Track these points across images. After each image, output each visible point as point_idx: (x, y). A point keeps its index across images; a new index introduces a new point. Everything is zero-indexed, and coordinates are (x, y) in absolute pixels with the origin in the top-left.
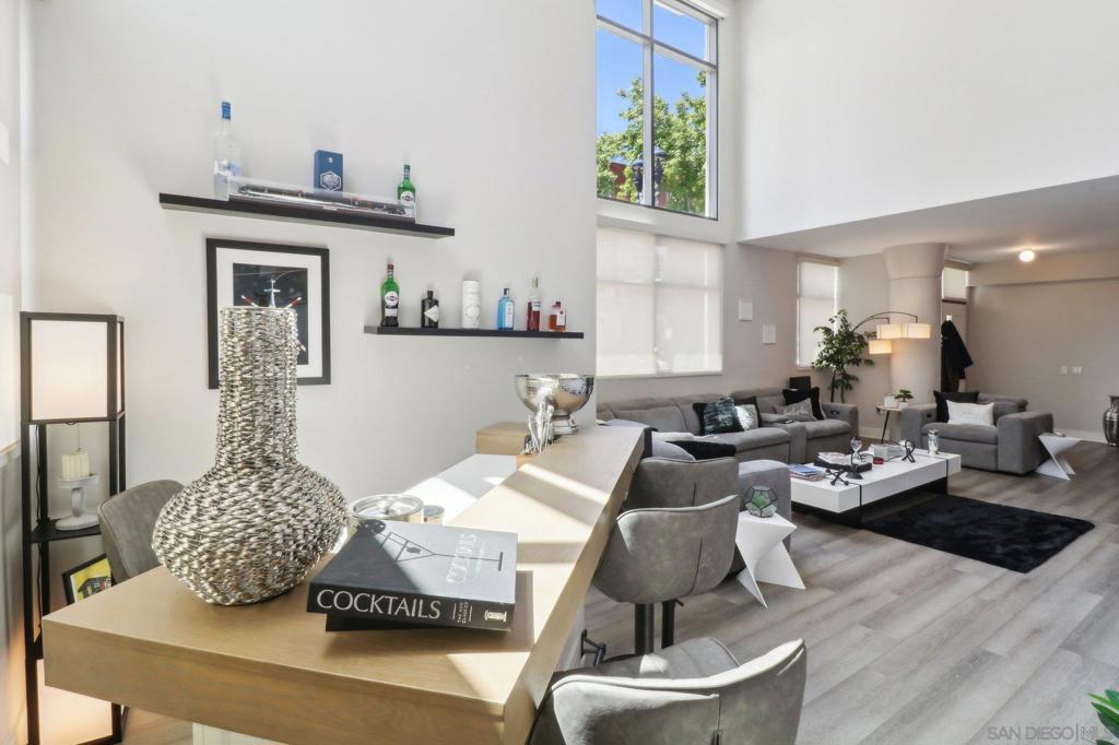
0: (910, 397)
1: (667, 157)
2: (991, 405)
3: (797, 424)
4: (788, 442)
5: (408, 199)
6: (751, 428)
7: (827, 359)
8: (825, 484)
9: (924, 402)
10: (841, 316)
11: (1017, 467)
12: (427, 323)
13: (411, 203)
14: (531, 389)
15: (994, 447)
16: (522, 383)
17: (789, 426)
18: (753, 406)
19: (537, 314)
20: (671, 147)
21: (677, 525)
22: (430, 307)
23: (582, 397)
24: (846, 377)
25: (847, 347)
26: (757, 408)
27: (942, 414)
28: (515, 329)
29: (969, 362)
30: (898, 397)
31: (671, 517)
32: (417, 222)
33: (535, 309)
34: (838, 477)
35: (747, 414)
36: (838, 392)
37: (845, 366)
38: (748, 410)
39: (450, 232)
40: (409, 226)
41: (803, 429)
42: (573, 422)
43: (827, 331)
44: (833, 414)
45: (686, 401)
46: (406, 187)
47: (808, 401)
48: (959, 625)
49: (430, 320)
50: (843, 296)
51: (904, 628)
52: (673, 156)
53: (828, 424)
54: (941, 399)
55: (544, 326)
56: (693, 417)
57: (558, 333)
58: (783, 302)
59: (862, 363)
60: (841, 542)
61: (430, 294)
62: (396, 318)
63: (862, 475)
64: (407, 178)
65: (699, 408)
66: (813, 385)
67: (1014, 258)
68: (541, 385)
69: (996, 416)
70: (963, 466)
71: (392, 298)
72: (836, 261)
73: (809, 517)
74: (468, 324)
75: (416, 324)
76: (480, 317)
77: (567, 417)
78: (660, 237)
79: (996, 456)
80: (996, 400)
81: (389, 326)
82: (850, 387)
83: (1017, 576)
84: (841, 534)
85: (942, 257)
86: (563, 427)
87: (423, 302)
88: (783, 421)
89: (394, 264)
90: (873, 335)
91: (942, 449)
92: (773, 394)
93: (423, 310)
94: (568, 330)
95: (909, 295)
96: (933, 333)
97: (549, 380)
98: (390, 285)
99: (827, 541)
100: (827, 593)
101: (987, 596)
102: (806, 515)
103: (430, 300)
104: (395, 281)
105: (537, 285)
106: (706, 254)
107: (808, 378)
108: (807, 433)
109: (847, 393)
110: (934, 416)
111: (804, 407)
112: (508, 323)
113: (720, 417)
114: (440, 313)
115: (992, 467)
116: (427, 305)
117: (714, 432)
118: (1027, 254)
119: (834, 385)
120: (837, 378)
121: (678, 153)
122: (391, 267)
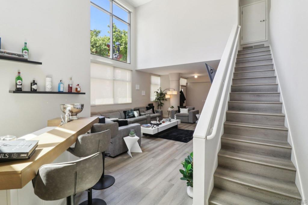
0: (173, 108)
1: (121, 45)
2: (188, 109)
3: (148, 115)
4: (146, 119)
5: (26, 52)
6: (137, 116)
7: (157, 99)
8: (150, 128)
9: (176, 109)
10: (160, 89)
11: (192, 122)
12: (33, 90)
13: (27, 54)
14: (65, 108)
15: (188, 118)
16: (62, 107)
17: (146, 115)
18: (138, 111)
19: (71, 87)
20: (122, 43)
21: (93, 137)
22: (34, 85)
23: (80, 110)
24: (161, 103)
25: (161, 96)
26: (139, 111)
27: (179, 111)
28: (64, 92)
29: (185, 99)
30: (171, 108)
31: (91, 135)
32: (28, 60)
33: (70, 86)
34: (153, 126)
35: (137, 113)
36: (159, 107)
37: (161, 101)
38: (137, 112)
39: (41, 63)
40: (26, 61)
41: (150, 116)
42: (78, 116)
43: (157, 92)
44: (157, 112)
45: (121, 110)
46: (25, 49)
47: (152, 109)
48: (171, 155)
49: (34, 89)
50: (161, 85)
51: (161, 157)
52: (122, 45)
53: (156, 114)
54: (179, 107)
55: (74, 90)
56: (123, 115)
57: (78, 93)
58: (147, 85)
59: (164, 100)
60: (153, 141)
61: (34, 81)
62: (21, 88)
63: (159, 126)
64: (25, 46)
65: (125, 112)
66: (154, 105)
67: (193, 77)
68: (68, 107)
69: (189, 111)
70: (181, 122)
71: (20, 82)
72: (159, 76)
73: (148, 136)
74: (47, 90)
75: (29, 90)
76: (52, 88)
77: (76, 115)
78: (115, 67)
79: (188, 120)
80: (189, 108)
81: (19, 90)
82: (162, 106)
83: (185, 143)
84: (153, 140)
85: (180, 76)
86: (75, 117)
87: (31, 84)
88: (145, 114)
89: (21, 72)
90: (166, 94)
91: (177, 119)
92: (143, 108)
93: (31, 86)
94: (81, 92)
95: (173, 85)
96: (177, 93)
97: (70, 105)
98: (19, 78)
99: (150, 141)
100: (147, 152)
101: (178, 149)
102: (147, 136)
103: (34, 83)
104: (21, 77)
105: (71, 79)
106: (128, 73)
107: (153, 104)
108: (151, 117)
109: (161, 107)
110: (178, 111)
111: (150, 111)
112: (61, 90)
113: (130, 114)
114: (38, 87)
115: (187, 122)
116: (33, 84)
117: (128, 118)
118: (196, 76)
119: (159, 105)
120: (159, 104)
121: (123, 44)
122: (19, 73)
